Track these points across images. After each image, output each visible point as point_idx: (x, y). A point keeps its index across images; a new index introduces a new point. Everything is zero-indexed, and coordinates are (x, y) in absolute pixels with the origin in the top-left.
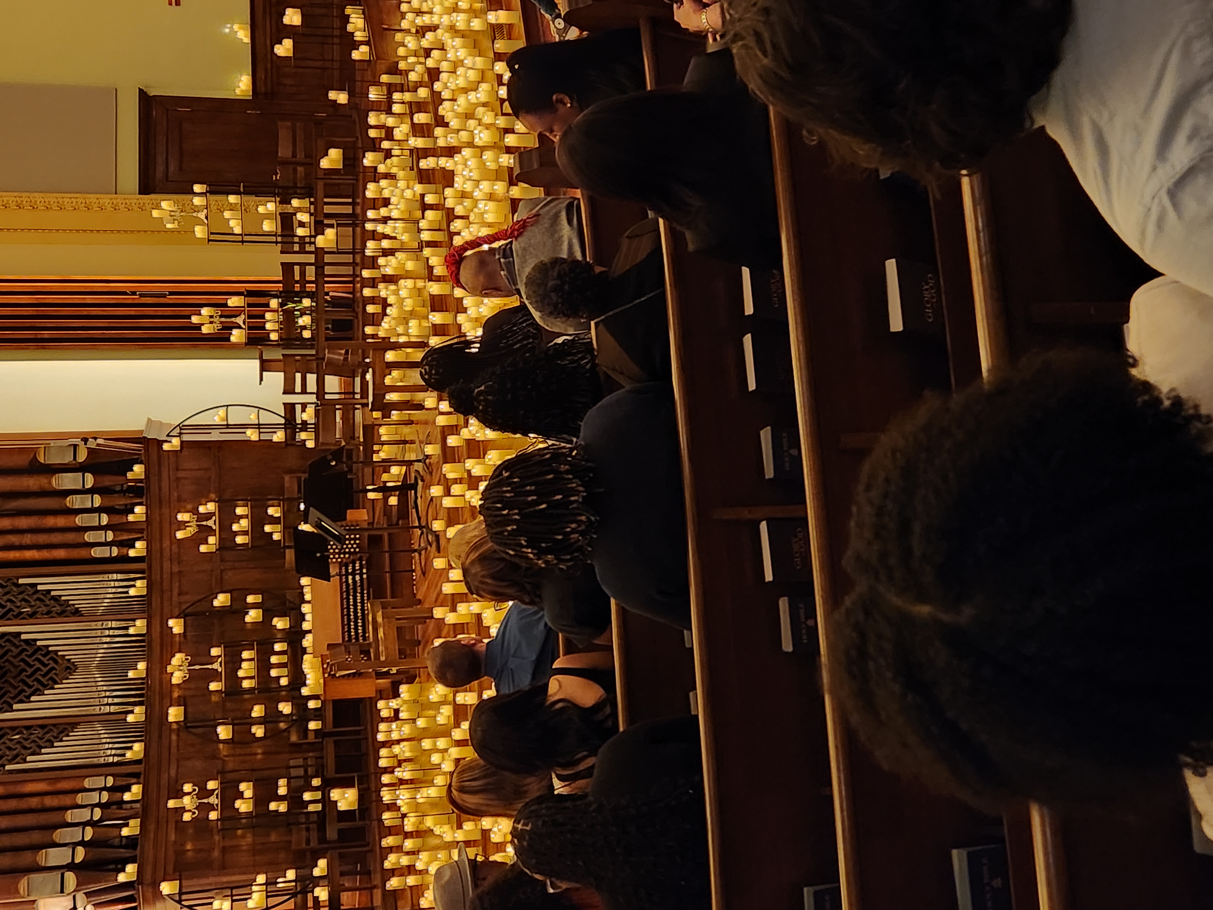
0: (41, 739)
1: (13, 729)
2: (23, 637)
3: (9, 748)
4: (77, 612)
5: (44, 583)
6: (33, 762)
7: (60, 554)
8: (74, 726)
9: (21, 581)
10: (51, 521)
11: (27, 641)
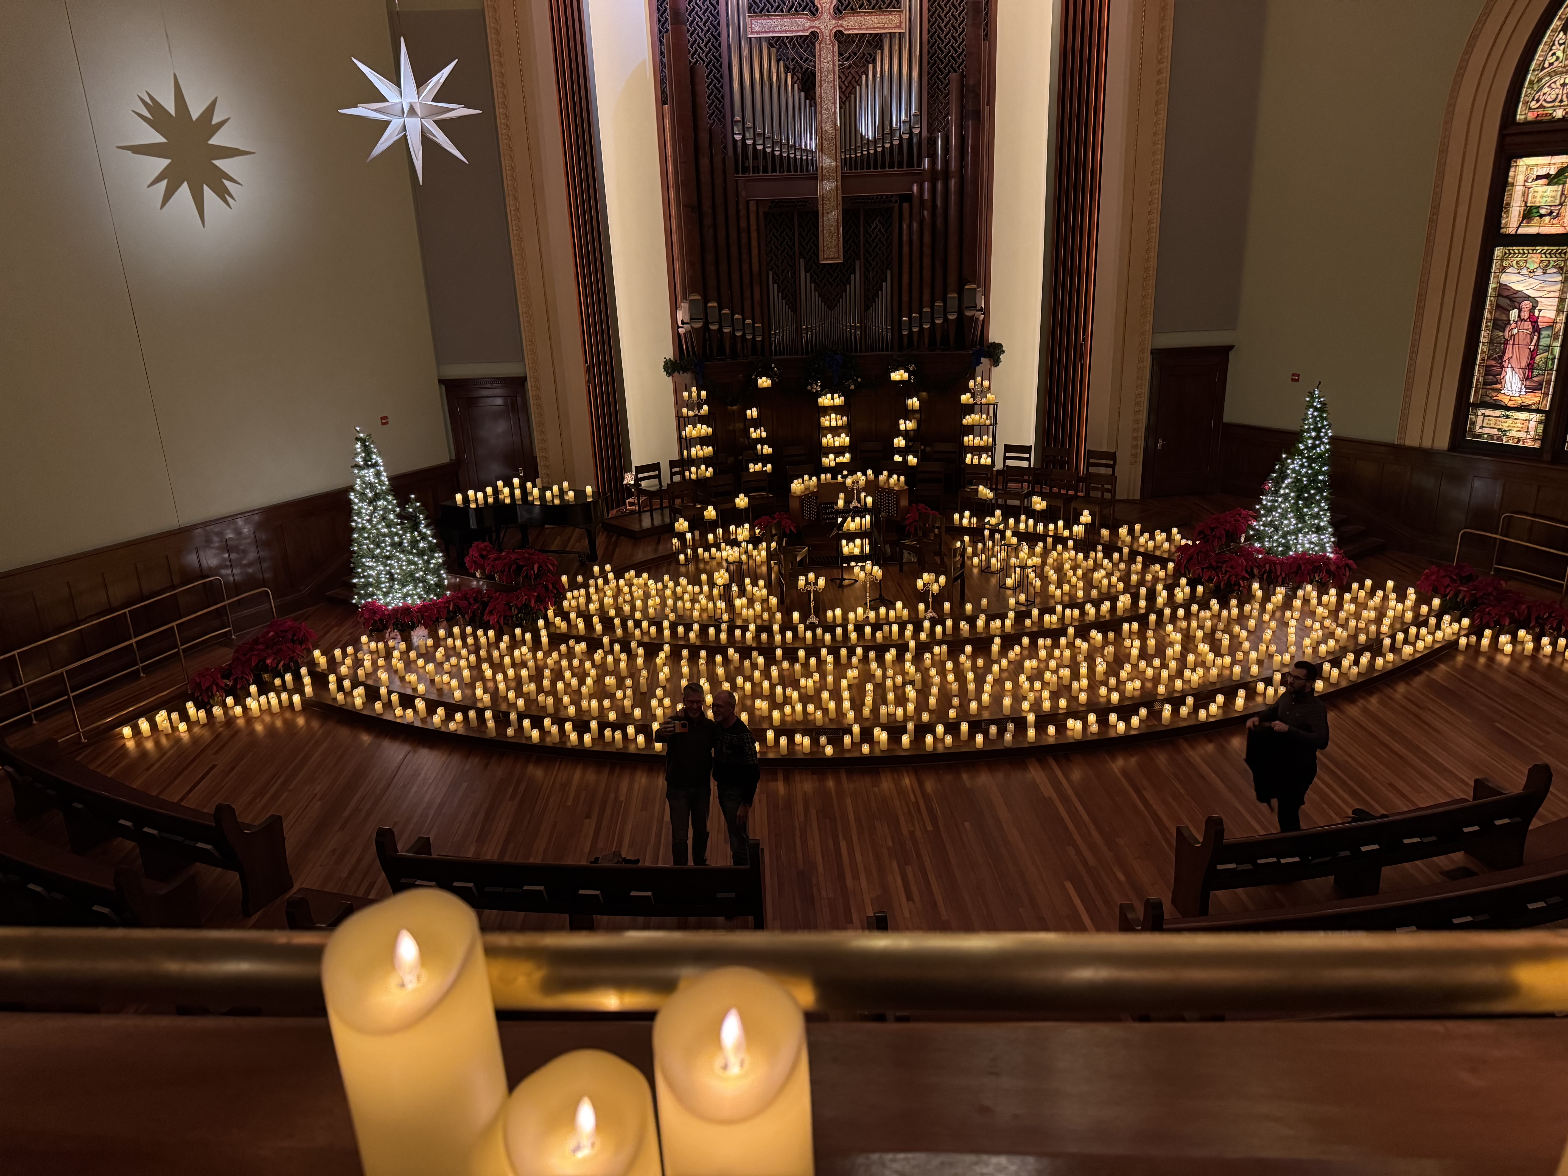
0: (788, 291)
1: (795, 273)
2: (852, 276)
3: (783, 271)
4: (867, 308)
5: (886, 286)
6: (774, 288)
7: (905, 298)
8: (795, 311)
9: (889, 272)
10: (927, 292)
11: (849, 277)
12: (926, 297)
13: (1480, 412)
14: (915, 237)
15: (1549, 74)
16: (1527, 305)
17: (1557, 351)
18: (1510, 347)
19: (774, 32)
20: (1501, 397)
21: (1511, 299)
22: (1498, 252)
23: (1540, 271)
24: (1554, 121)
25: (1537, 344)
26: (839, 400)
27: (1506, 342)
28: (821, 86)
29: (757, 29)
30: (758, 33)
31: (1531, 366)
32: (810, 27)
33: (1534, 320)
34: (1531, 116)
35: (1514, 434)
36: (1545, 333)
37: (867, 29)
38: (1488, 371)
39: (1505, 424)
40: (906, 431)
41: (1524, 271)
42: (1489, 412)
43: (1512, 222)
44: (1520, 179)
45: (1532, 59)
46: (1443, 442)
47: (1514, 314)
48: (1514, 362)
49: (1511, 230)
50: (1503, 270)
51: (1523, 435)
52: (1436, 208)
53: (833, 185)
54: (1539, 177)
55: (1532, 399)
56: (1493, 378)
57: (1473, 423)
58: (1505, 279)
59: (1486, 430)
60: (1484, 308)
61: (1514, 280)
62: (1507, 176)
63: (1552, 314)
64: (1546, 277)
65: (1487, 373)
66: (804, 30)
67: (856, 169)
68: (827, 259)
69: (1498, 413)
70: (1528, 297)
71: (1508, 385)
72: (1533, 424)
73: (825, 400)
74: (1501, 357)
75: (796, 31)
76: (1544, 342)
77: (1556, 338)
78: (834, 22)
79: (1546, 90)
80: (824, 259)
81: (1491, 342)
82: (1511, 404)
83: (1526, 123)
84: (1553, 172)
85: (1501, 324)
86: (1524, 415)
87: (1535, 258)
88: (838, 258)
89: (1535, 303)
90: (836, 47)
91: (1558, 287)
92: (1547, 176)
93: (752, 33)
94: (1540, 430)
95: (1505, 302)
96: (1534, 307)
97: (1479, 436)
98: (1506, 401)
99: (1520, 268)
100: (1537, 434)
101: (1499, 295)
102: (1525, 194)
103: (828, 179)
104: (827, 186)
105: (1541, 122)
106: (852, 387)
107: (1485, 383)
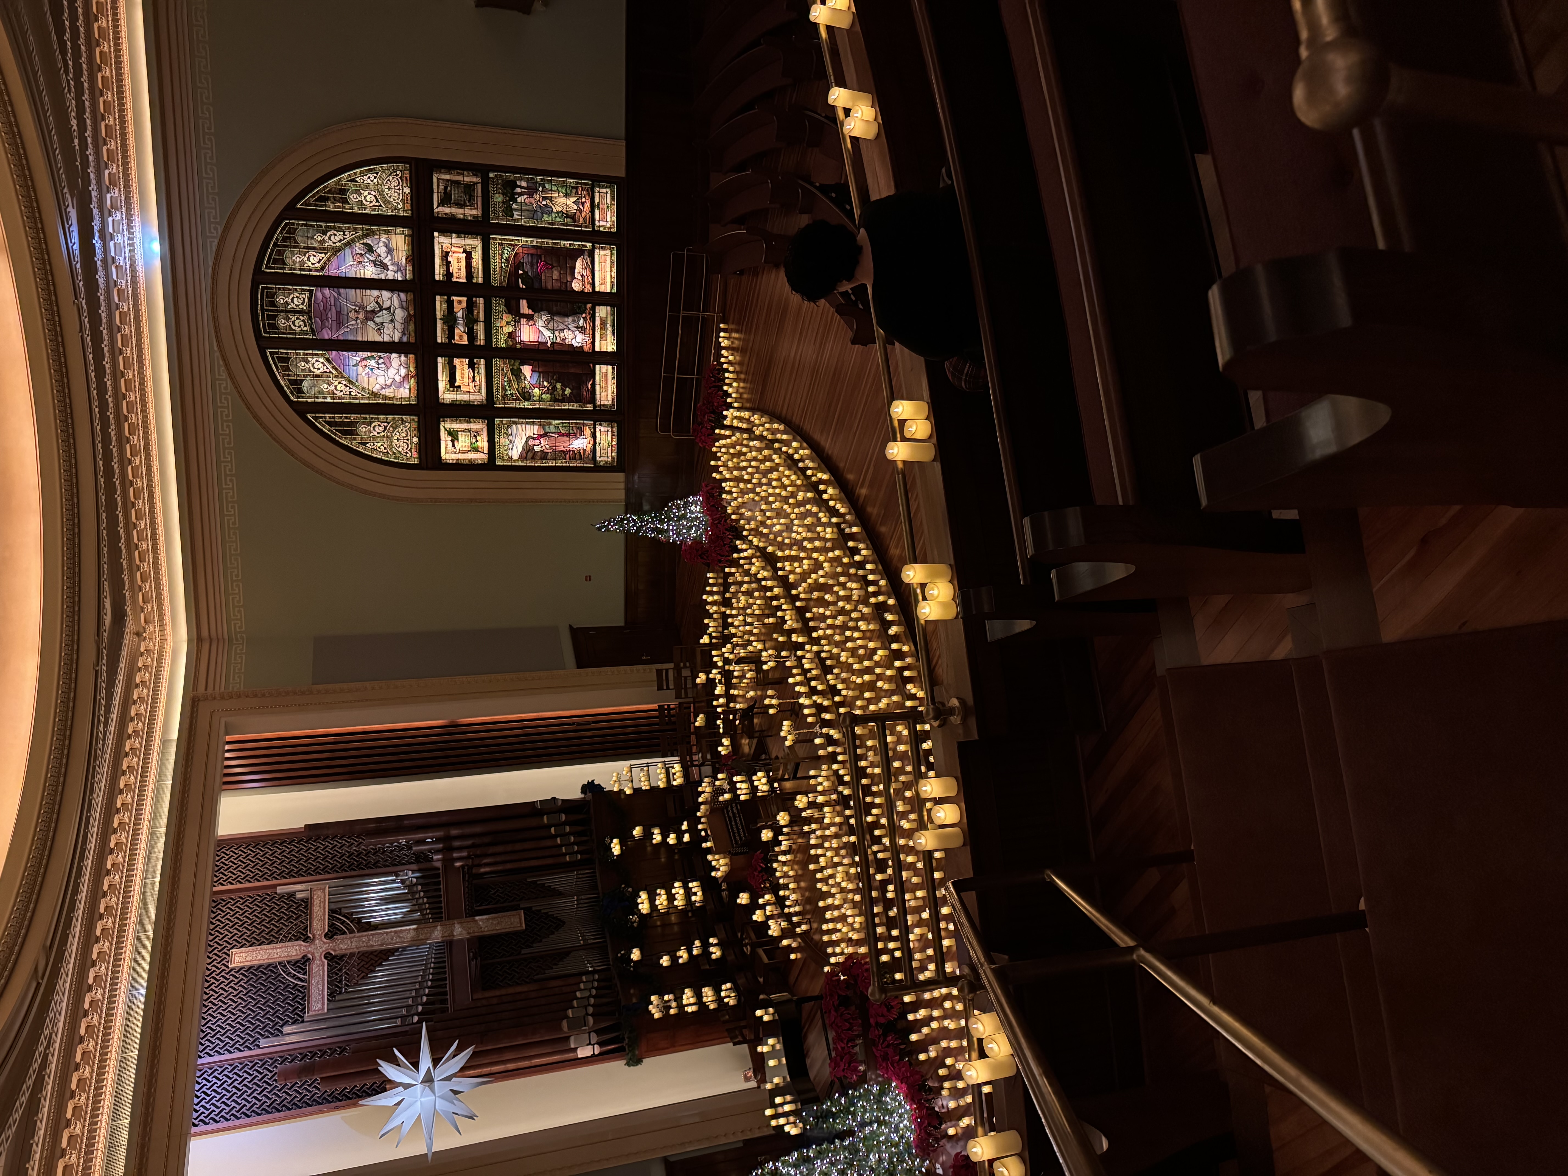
0: (551, 963)
1: (533, 958)
5: (541, 880)
6: (549, 973)
7: (550, 861)
9: (528, 880)
10: (543, 843)
11: (535, 912)
12: (548, 843)
13: (598, 459)
14: (498, 859)
15: (391, 449)
16: (531, 442)
17: (557, 422)
18: (557, 448)
19: (323, 990)
20: (588, 449)
21: (528, 452)
22: (499, 463)
23: (510, 438)
24: (419, 443)
25: (554, 433)
26: (644, 896)
27: (555, 451)
28: (372, 946)
29: (319, 1006)
30: (323, 1004)
31: (568, 435)
32: (321, 960)
33: (541, 436)
34: (416, 455)
35: (610, 439)
36: (547, 430)
37: (324, 915)
38: (573, 459)
39: (604, 444)
40: (662, 833)
41: (511, 446)
42: (598, 454)
43: (480, 457)
44: (454, 456)
45: (381, 459)
46: (621, 476)
47: (537, 449)
48: (565, 445)
49: (486, 457)
50: (510, 458)
51: (610, 433)
52: (471, 501)
53: (457, 926)
54: (453, 446)
55: (588, 432)
56: (578, 455)
57: (606, 462)
58: (515, 456)
59: (610, 455)
60: (534, 466)
61: (516, 452)
62: (452, 464)
63: (536, 427)
64: (514, 434)
65: (574, 459)
66: (323, 966)
67: (441, 913)
68: (521, 923)
69: (598, 449)
70: (526, 442)
71: (580, 446)
72: (603, 429)
73: (644, 907)
74: (564, 452)
75: (323, 971)
76: (552, 429)
77: (550, 423)
78: (317, 941)
79: (400, 449)
80: (521, 926)
81: (555, 459)
82: (592, 443)
83: (420, 457)
84: (450, 438)
85: (544, 455)
86: (598, 434)
87: (503, 441)
88: (520, 915)
89: (530, 437)
90: (339, 937)
91: (519, 426)
92: (453, 441)
93: (323, 1009)
94: (606, 424)
95: (530, 455)
96: (532, 438)
97: (614, 458)
98: (590, 446)
99: (509, 449)
100: (608, 426)
101: (526, 458)
102: (464, 452)
103: (452, 931)
104: (459, 931)
105: (420, 450)
106: (630, 889)
107: (581, 459)
